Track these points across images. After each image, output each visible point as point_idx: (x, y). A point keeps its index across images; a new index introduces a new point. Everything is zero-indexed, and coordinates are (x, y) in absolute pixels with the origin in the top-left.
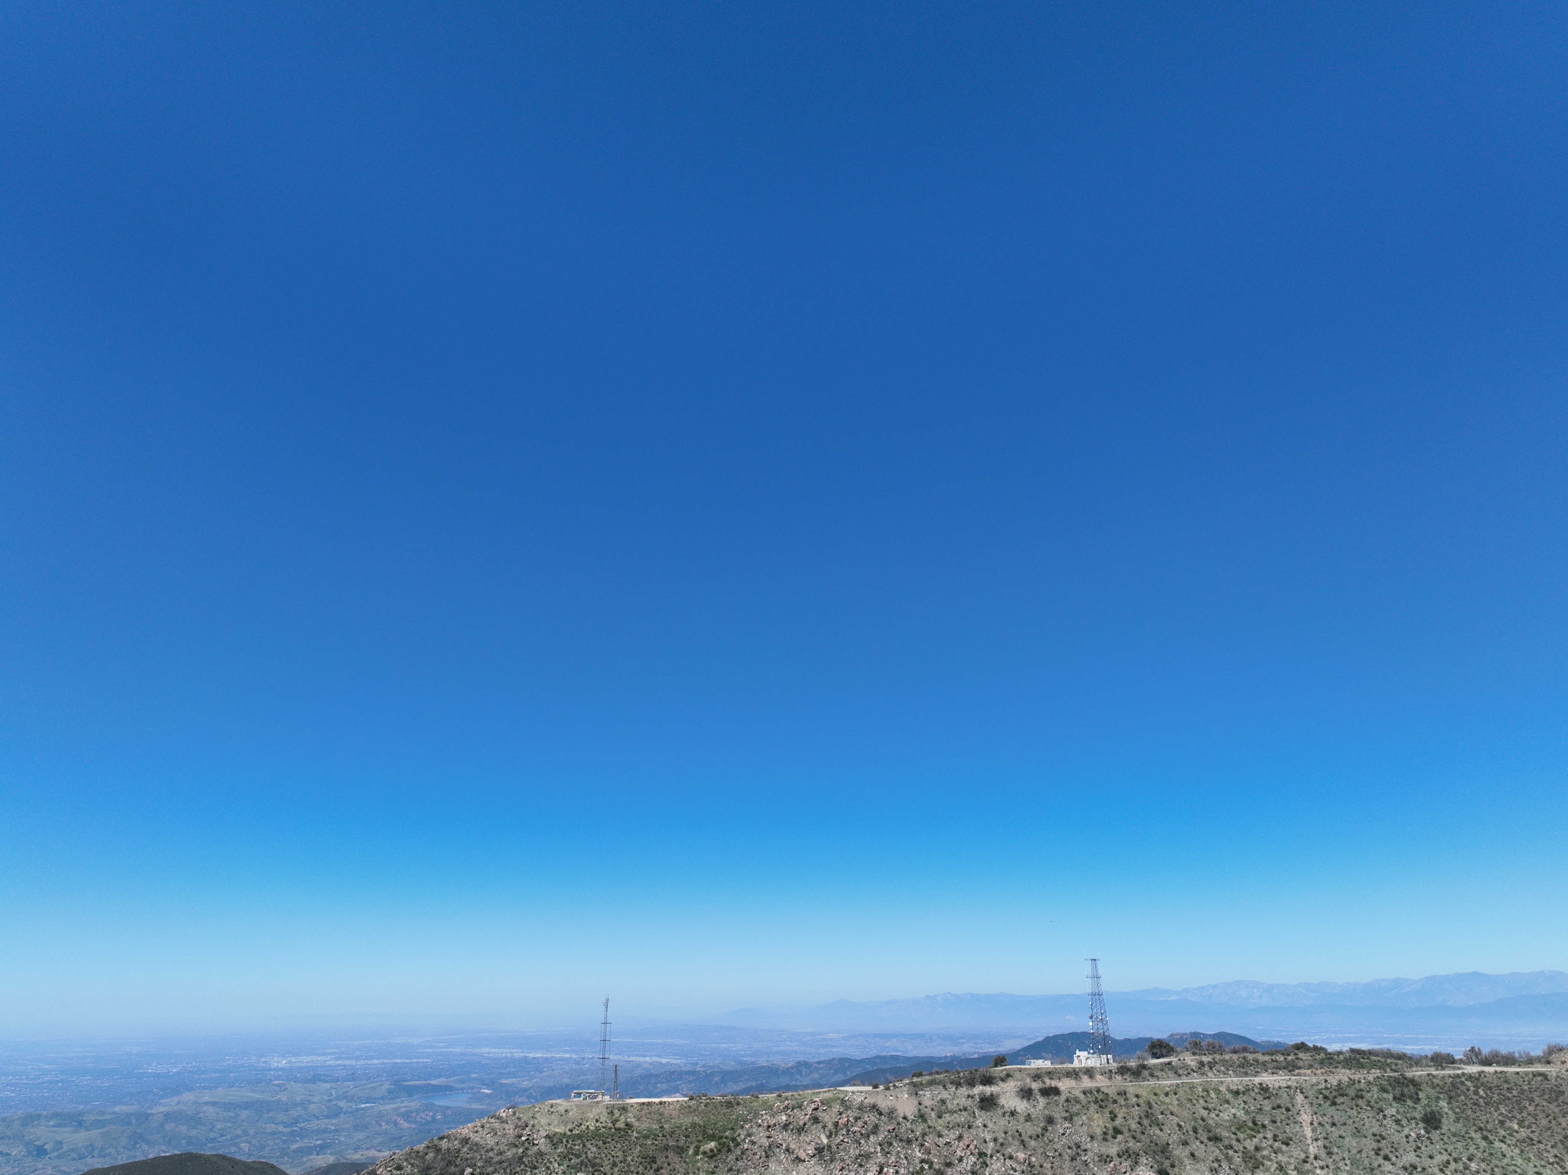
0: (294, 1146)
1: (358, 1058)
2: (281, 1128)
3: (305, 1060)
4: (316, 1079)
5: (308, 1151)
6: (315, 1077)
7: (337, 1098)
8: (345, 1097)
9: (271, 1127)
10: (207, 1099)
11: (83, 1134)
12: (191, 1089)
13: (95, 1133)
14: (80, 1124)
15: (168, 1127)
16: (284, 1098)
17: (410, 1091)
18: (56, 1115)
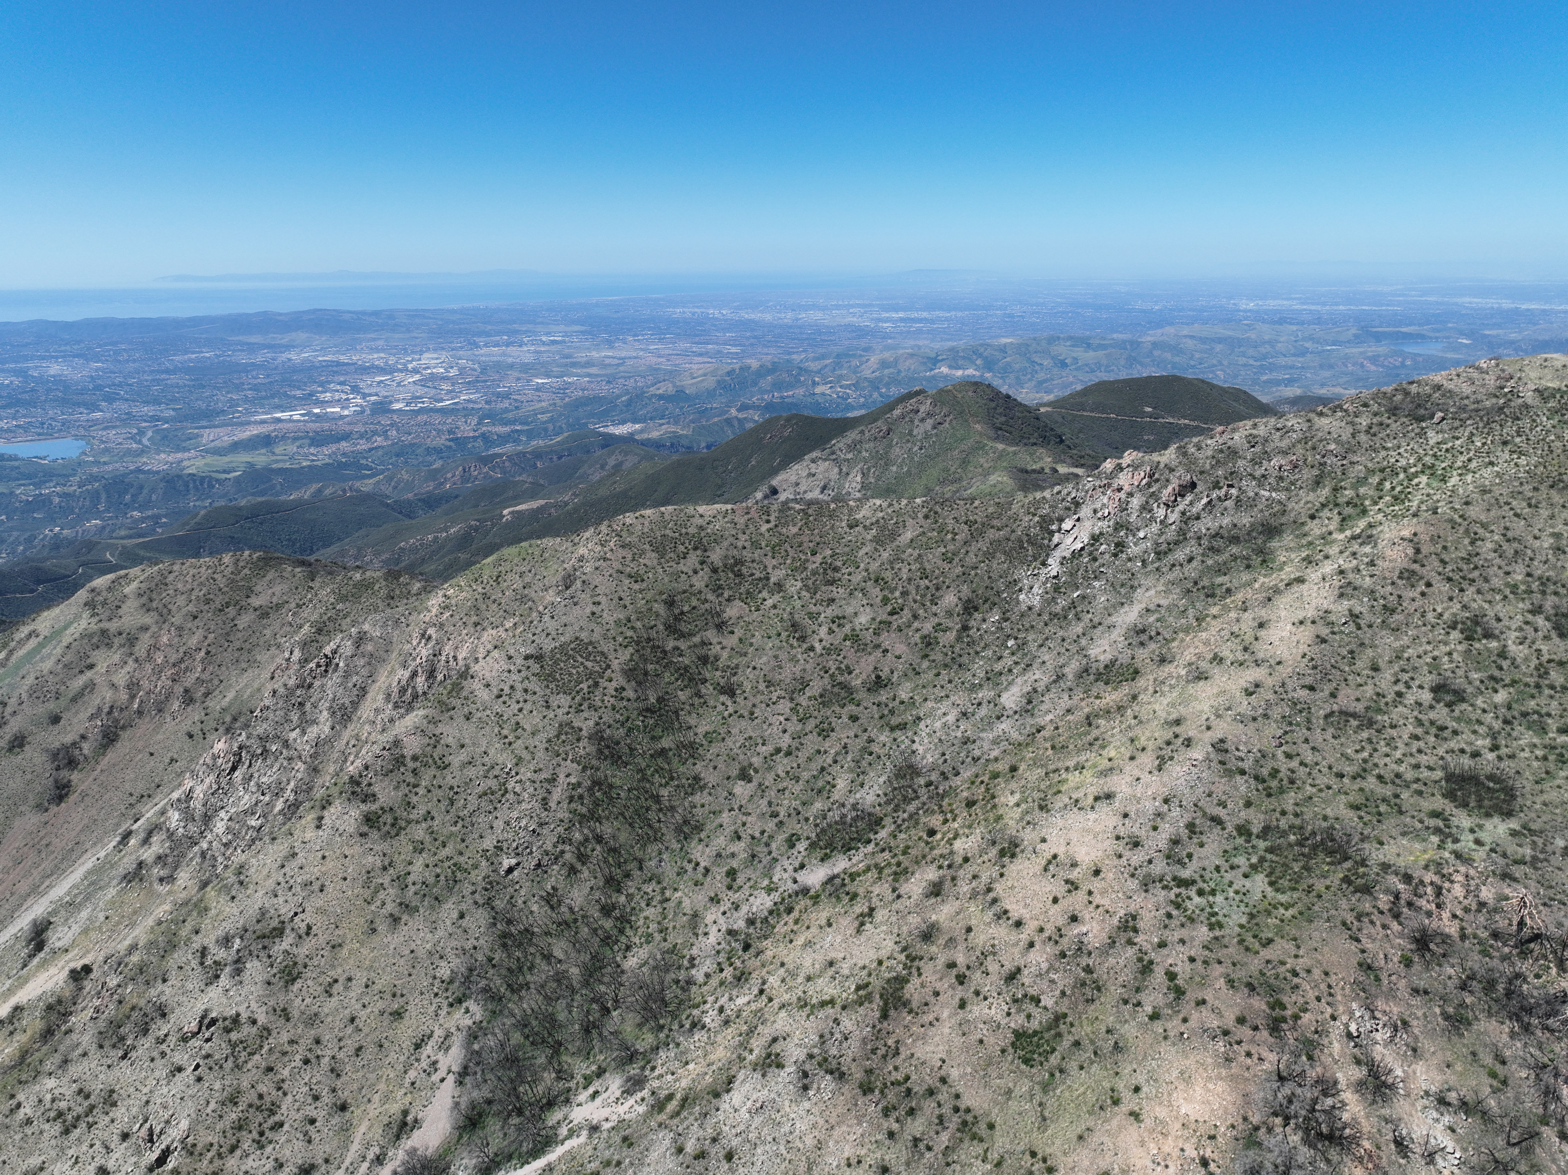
0: (1265, 378)
1: (1324, 304)
2: (1251, 362)
3: (1272, 304)
4: (1282, 321)
5: (1278, 383)
6: (1281, 319)
7: (1304, 339)
8: (1311, 338)
9: (1242, 360)
10: (1185, 332)
11: (1091, 354)
12: (1171, 324)
13: (1101, 353)
14: (1089, 346)
15: (1156, 353)
16: (1253, 336)
17: (1378, 337)
18: (1070, 338)
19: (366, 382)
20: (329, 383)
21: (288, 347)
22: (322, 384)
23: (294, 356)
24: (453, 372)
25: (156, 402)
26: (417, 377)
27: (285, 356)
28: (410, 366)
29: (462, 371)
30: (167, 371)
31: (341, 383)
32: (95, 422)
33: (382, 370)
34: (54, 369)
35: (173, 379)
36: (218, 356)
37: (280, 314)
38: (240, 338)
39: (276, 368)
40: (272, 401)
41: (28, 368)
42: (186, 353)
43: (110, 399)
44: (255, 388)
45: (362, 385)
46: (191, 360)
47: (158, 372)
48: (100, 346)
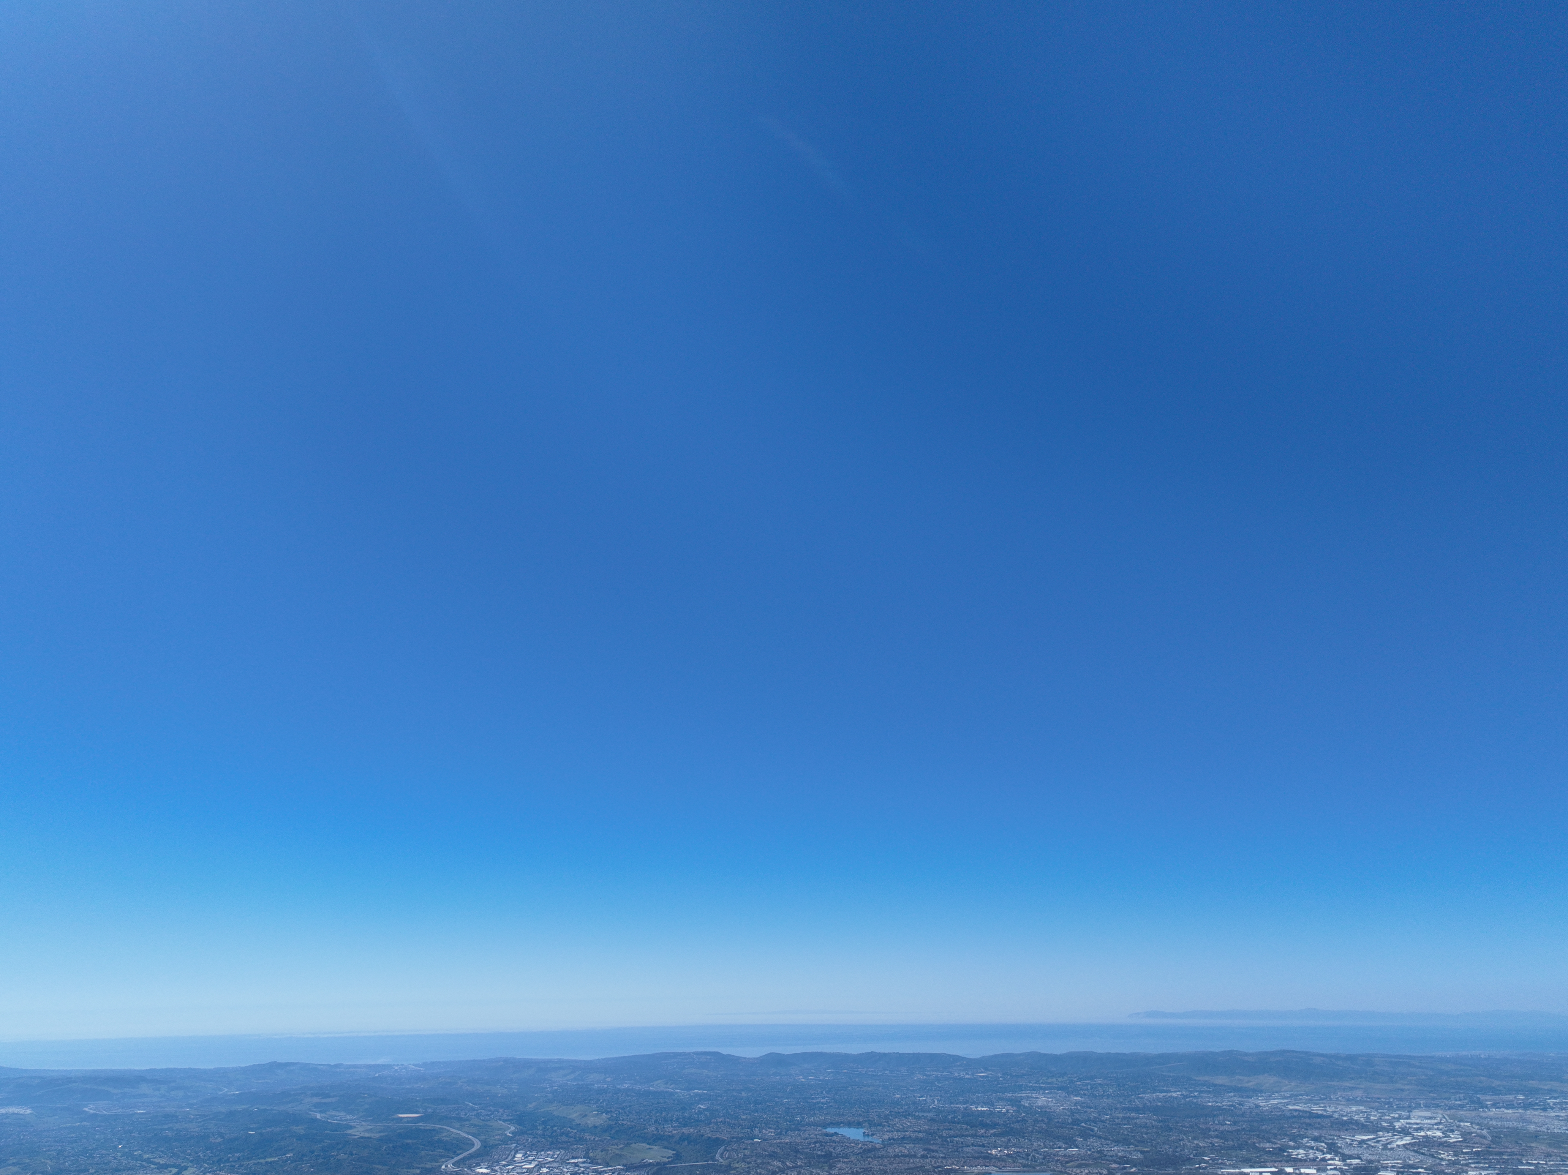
19: (1345, 1140)
20: (1303, 1137)
21: (1256, 1091)
22: (1293, 1138)
23: (1265, 1103)
24: (1454, 1138)
25: (1126, 1142)
26: (1407, 1140)
27: (1253, 1101)
28: (1397, 1125)
29: (1466, 1135)
30: (1137, 1110)
31: (1315, 1139)
32: (1070, 1158)
33: (1364, 1128)
34: (1042, 1100)
35: (1142, 1118)
36: (1185, 1097)
37: (1246, 1054)
38: (1206, 1078)
39: (1243, 1115)
40: (1240, 1153)
41: (1021, 1097)
42: (1155, 1090)
43: (1086, 1134)
44: (1222, 1135)
45: (1340, 1143)
46: (1158, 1099)
47: (1129, 1109)
48: (1080, 1080)
